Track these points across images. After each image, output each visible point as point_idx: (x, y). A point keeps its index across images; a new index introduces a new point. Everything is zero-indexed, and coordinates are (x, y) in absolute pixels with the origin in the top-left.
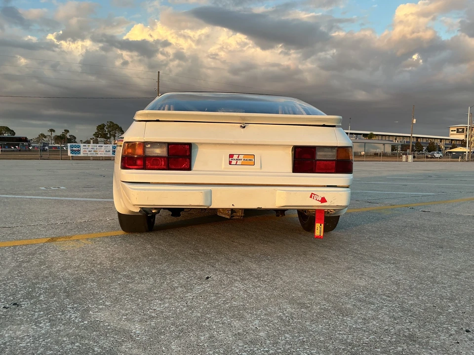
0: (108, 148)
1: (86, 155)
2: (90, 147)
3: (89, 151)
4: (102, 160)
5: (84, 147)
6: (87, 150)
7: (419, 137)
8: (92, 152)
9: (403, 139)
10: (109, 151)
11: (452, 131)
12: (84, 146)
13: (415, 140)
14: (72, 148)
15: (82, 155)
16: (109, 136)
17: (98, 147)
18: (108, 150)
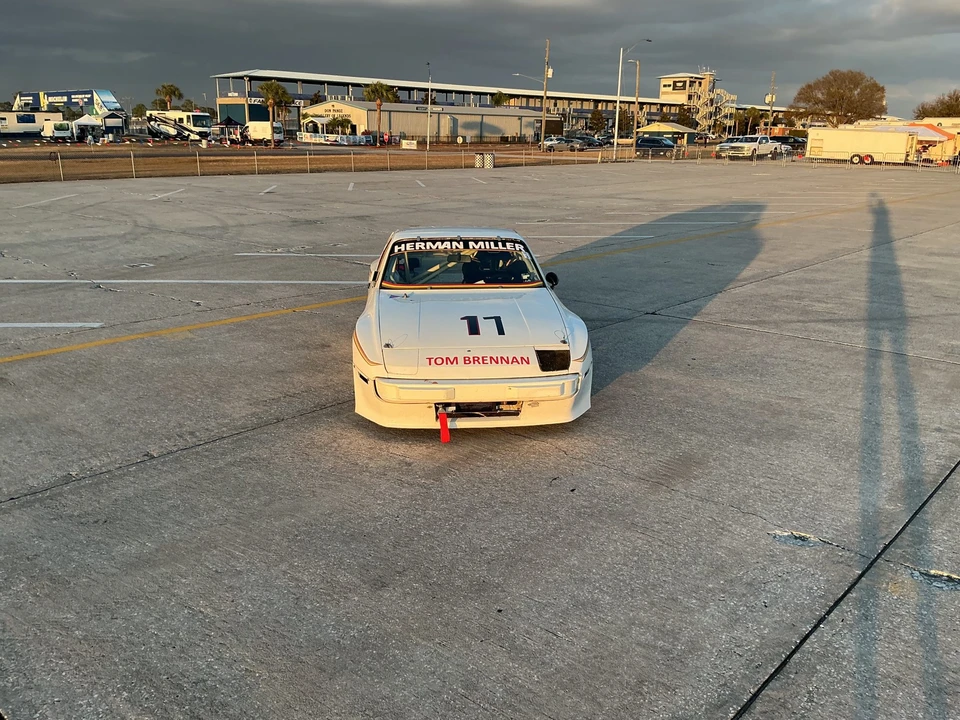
7: (599, 101)
9: (569, 104)
11: (665, 86)
13: (591, 106)
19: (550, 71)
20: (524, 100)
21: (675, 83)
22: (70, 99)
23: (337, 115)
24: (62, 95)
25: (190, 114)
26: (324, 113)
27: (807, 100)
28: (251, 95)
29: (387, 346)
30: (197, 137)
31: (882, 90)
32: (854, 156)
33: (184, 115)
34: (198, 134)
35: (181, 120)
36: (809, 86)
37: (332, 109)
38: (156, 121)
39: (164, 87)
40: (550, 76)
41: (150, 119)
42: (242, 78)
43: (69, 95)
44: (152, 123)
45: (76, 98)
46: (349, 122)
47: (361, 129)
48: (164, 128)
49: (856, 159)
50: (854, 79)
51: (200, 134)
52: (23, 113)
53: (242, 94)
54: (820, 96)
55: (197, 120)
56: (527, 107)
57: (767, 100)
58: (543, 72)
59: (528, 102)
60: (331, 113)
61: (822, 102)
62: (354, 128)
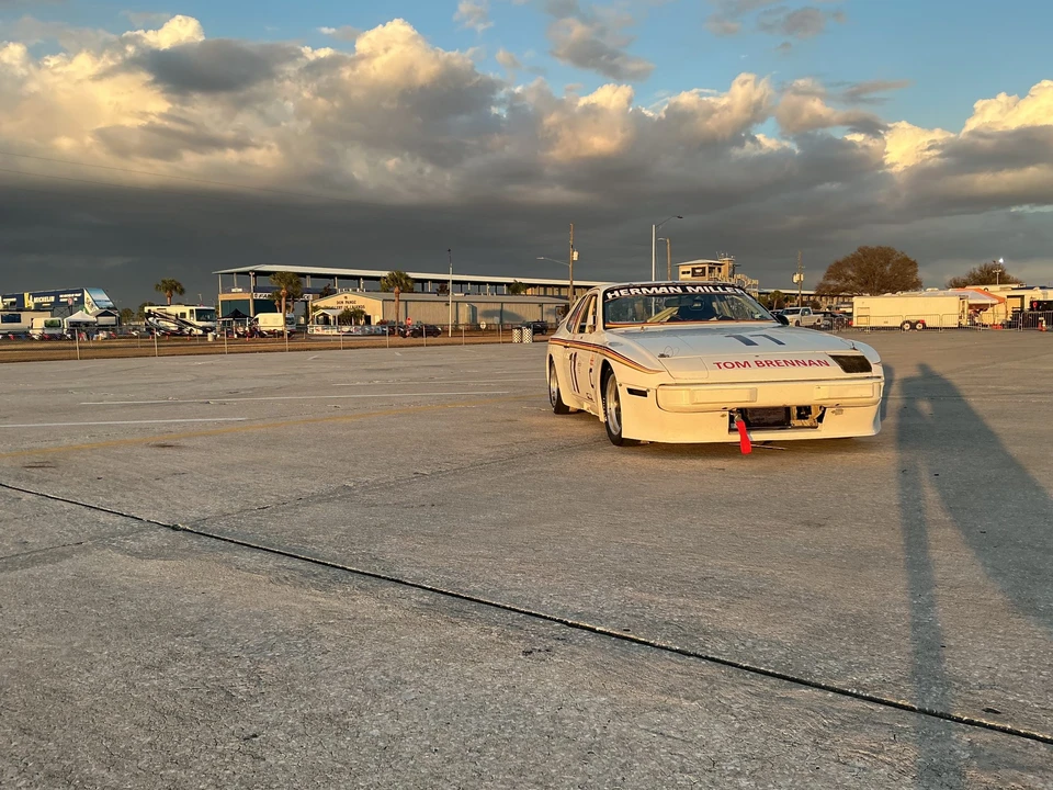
11: (684, 273)
19: (576, 255)
20: (542, 289)
21: (693, 269)
22: (57, 298)
23: (350, 306)
24: (49, 295)
25: (194, 308)
26: (335, 305)
27: (838, 278)
28: (256, 290)
29: (662, 356)
30: (200, 332)
31: (914, 264)
32: (904, 323)
33: (187, 310)
34: (201, 328)
35: (183, 315)
36: (838, 264)
37: (344, 300)
38: (155, 317)
39: (164, 282)
40: (575, 258)
41: (149, 315)
42: (247, 273)
43: (57, 295)
44: (150, 319)
45: (64, 298)
46: (363, 312)
47: (376, 319)
48: (163, 323)
49: (907, 326)
50: (885, 254)
51: (204, 329)
52: (8, 313)
53: (247, 289)
54: (850, 273)
55: (201, 315)
56: (545, 295)
57: (796, 278)
58: (568, 256)
59: (545, 291)
60: (344, 305)
61: (853, 279)
62: (368, 319)
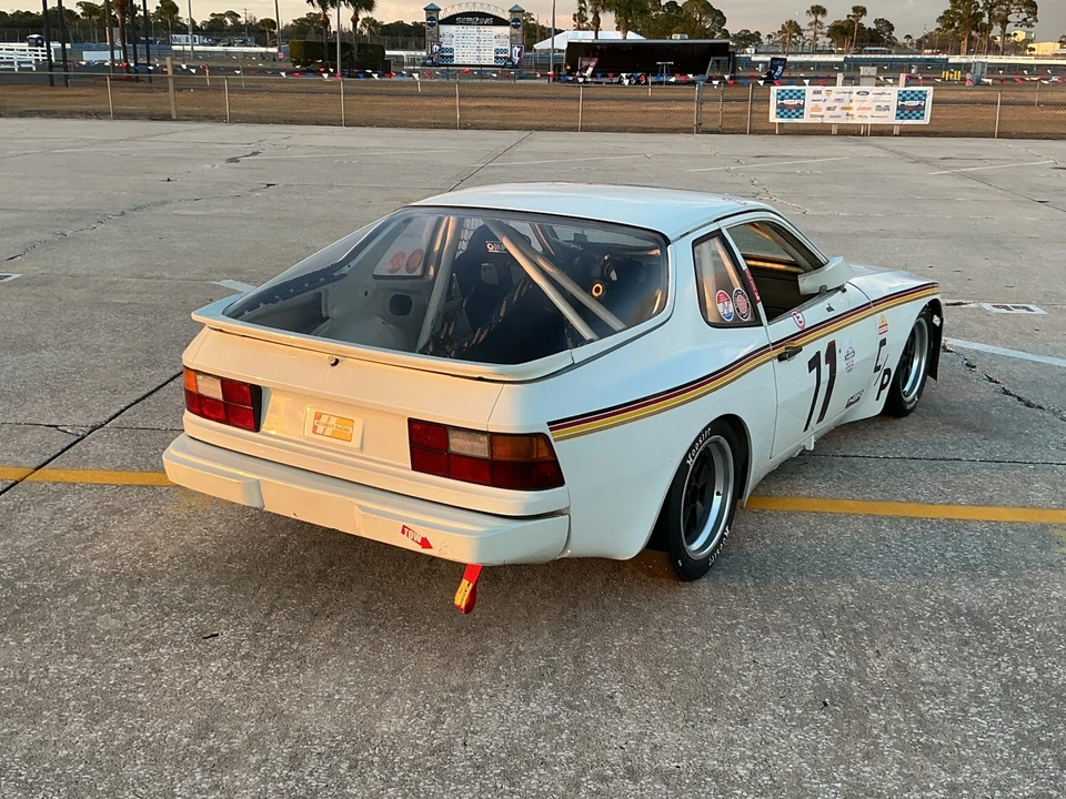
0: (884, 97)
1: (819, 120)
2: (833, 96)
3: (829, 109)
4: (865, 134)
5: (817, 97)
6: (824, 106)
8: (838, 112)
10: (887, 108)
12: (815, 93)
14: (783, 99)
15: (806, 119)
16: (985, 20)
17: (854, 96)
18: (883, 105)
